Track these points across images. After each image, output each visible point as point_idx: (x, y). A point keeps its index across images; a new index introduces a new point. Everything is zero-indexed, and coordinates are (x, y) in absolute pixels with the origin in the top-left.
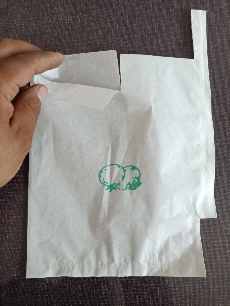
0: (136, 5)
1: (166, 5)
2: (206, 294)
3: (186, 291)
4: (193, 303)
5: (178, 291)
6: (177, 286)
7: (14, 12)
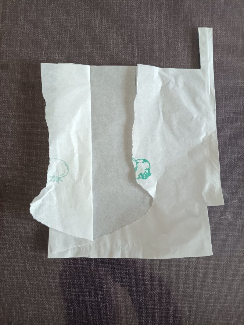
0: (123, 55)
1: (149, 53)
2: (200, 313)
3: (182, 311)
4: (189, 322)
5: (174, 311)
6: (173, 307)
7: (15, 65)
